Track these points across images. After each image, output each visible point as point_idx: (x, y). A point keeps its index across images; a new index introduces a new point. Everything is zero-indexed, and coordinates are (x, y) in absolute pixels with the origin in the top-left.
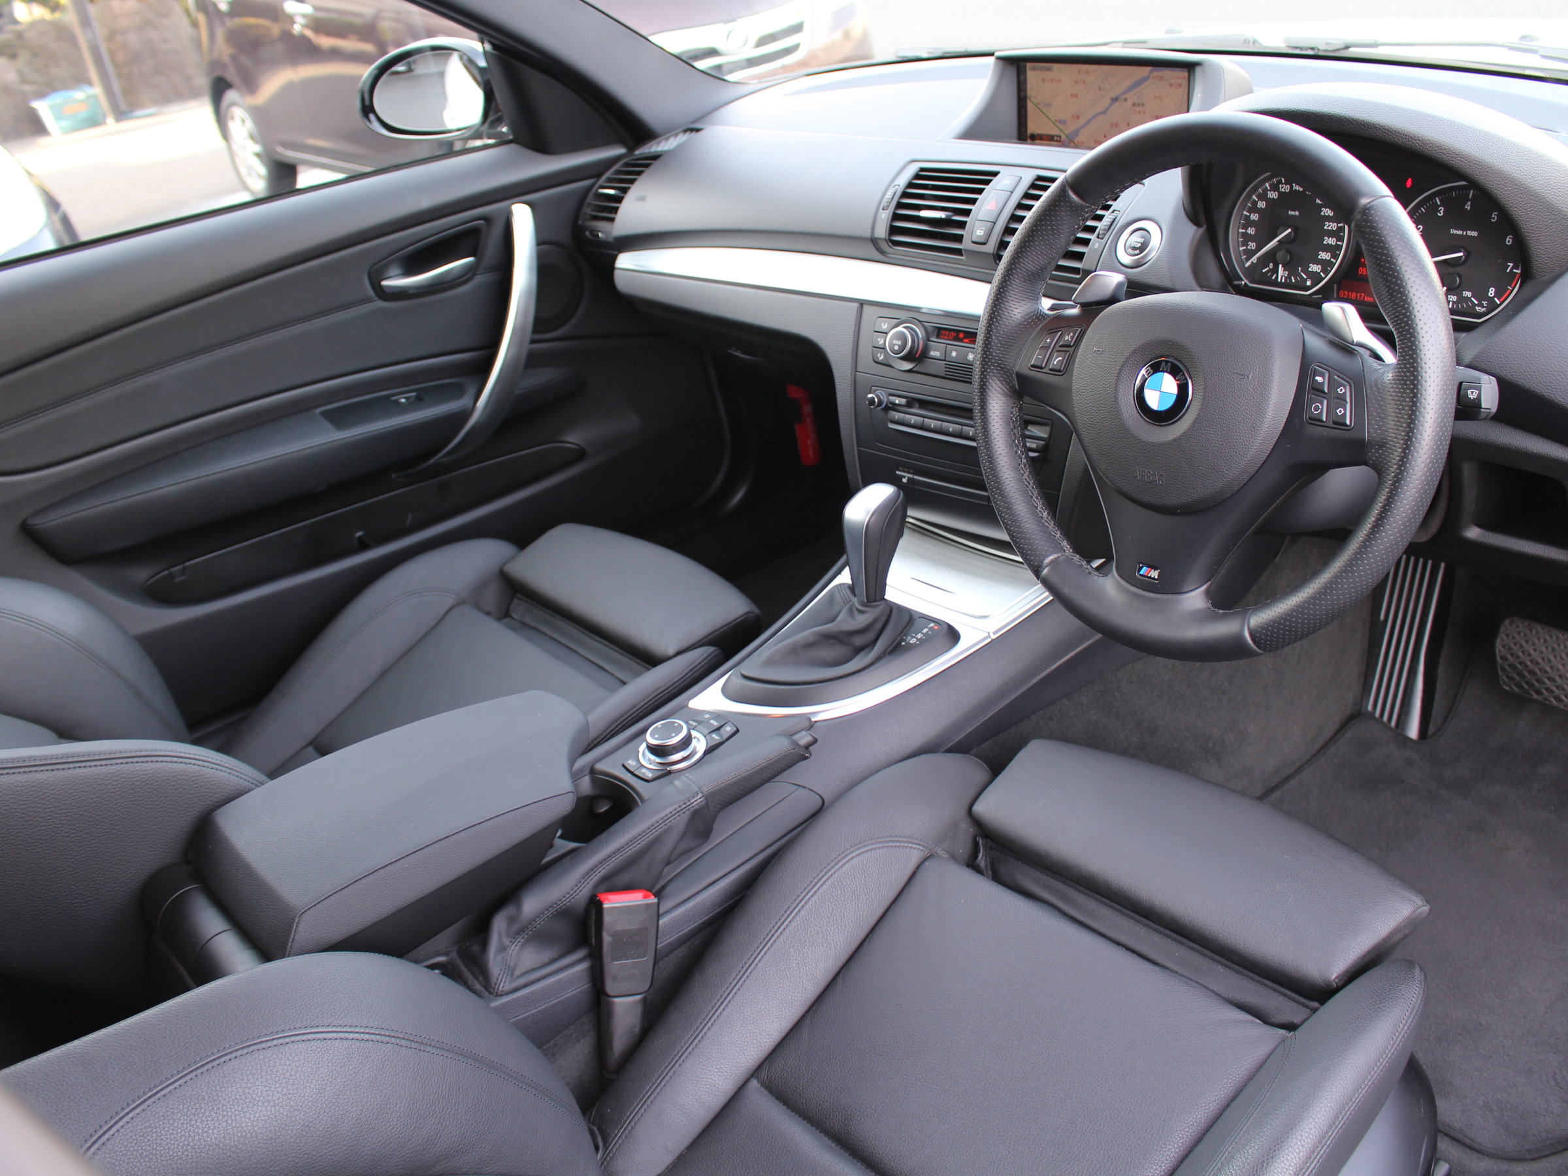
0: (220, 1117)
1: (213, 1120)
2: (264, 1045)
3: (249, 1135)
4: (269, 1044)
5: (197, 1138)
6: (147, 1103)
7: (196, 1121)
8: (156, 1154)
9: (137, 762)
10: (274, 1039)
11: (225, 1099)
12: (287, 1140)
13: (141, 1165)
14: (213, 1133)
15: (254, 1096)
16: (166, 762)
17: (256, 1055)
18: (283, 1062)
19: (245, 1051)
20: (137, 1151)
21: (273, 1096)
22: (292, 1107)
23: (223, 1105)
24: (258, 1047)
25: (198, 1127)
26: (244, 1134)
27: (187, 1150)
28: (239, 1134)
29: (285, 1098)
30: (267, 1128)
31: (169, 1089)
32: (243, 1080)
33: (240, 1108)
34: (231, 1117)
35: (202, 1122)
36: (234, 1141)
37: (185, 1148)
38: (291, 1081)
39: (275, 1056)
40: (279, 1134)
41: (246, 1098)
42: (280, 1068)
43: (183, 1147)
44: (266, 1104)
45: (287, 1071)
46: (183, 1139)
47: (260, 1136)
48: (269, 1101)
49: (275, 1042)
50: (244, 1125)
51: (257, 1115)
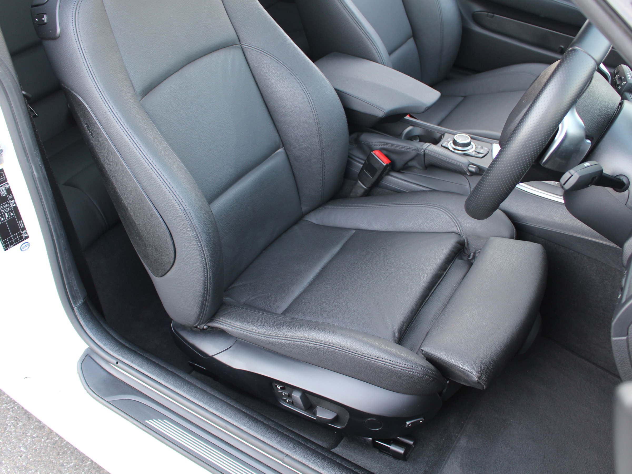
0: (279, 81)
1: (278, 79)
2: (302, 86)
3: (277, 91)
4: (303, 87)
5: (272, 77)
6: (277, 61)
7: (276, 75)
8: (265, 68)
9: (369, 41)
10: (305, 88)
11: (284, 81)
12: (279, 102)
13: (261, 65)
14: (274, 81)
15: (287, 88)
16: (374, 49)
17: (299, 85)
18: (299, 93)
19: (299, 82)
20: (264, 63)
21: (289, 93)
22: (288, 100)
23: (282, 81)
24: (301, 85)
25: (274, 76)
26: (277, 89)
27: (268, 76)
28: (276, 88)
29: (289, 97)
30: (280, 95)
31: (282, 65)
32: (291, 84)
33: (283, 86)
34: (280, 84)
35: (276, 77)
36: (274, 87)
37: (268, 75)
38: (294, 97)
39: (300, 90)
40: (280, 99)
41: (286, 86)
42: (297, 93)
43: (268, 74)
44: (286, 92)
45: (297, 95)
46: (271, 74)
47: (277, 94)
48: (287, 93)
49: (304, 89)
50: (279, 88)
51: (283, 91)
